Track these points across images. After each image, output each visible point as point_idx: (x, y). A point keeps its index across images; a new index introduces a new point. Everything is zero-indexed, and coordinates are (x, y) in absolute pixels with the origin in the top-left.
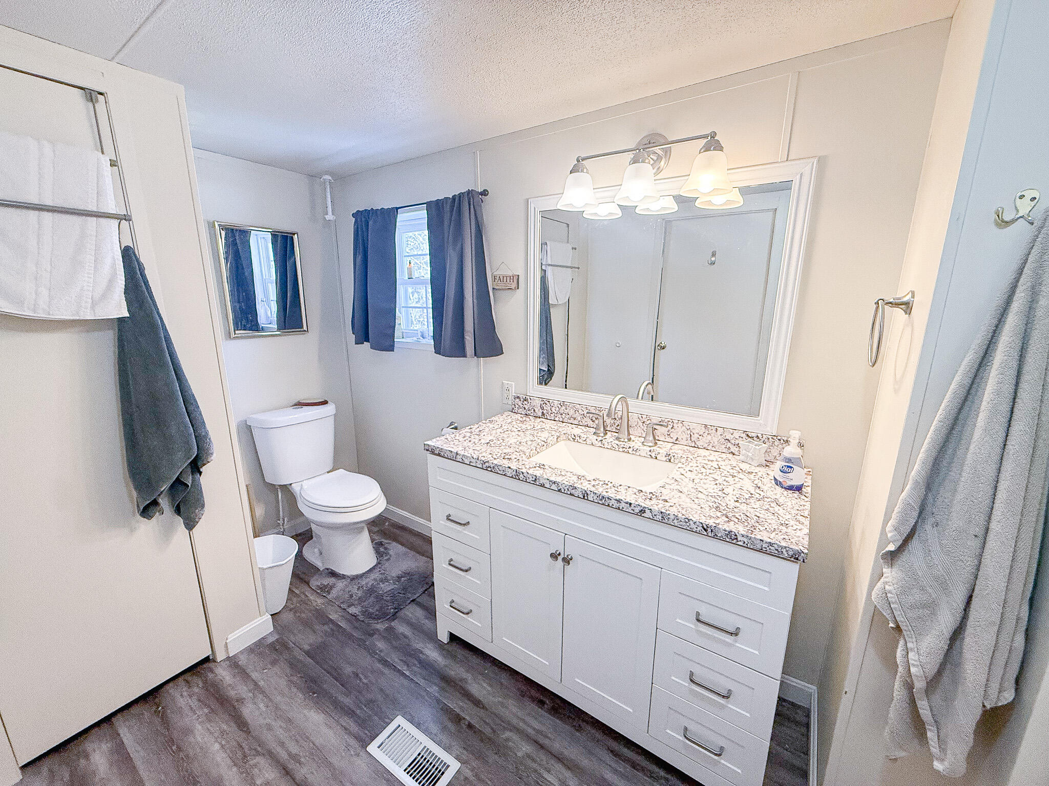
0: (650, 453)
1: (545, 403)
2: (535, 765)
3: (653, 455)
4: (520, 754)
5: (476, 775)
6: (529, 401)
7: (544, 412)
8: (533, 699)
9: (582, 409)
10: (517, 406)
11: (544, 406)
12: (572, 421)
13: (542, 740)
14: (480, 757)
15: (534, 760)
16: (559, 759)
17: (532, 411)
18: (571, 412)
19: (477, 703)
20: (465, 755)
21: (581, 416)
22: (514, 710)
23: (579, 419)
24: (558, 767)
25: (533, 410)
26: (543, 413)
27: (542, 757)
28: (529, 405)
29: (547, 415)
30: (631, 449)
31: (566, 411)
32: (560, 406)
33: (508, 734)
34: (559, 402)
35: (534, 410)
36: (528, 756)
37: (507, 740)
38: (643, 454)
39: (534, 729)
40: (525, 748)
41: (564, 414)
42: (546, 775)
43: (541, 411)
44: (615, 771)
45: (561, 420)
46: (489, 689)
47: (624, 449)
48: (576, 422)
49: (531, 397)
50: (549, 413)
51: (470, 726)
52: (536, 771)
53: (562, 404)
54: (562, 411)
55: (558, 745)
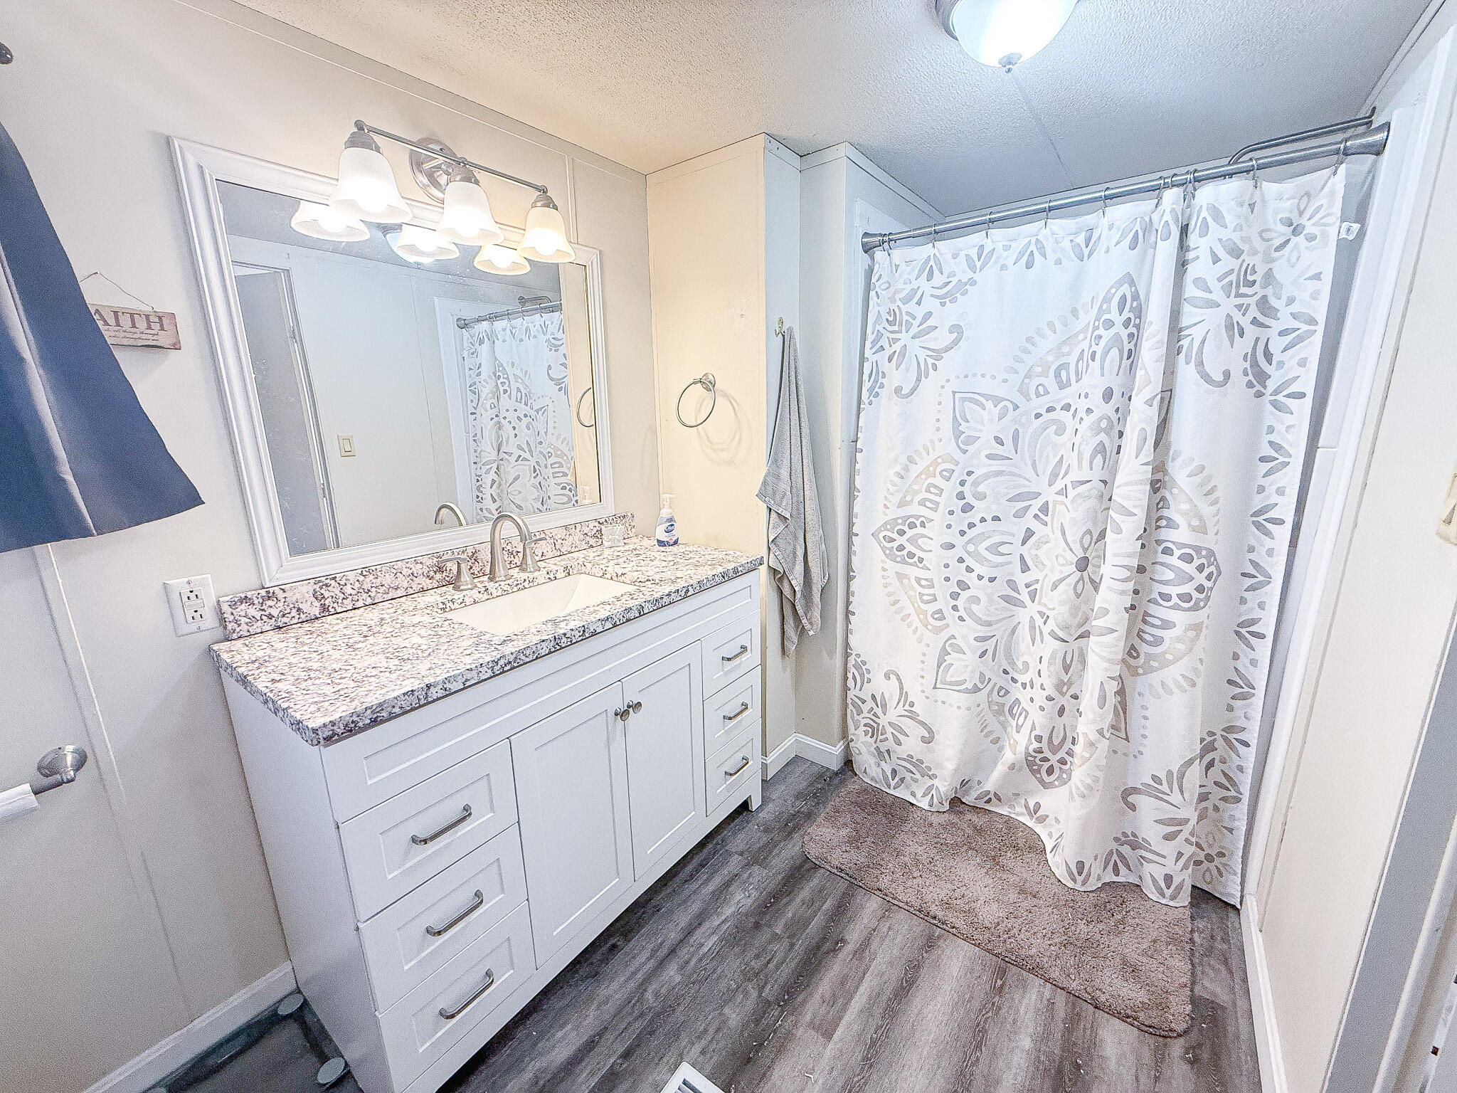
0: (548, 576)
1: (326, 585)
2: (694, 961)
3: (552, 576)
4: (678, 979)
5: (699, 1038)
6: (281, 595)
7: (327, 602)
8: (606, 960)
9: (408, 565)
10: (244, 620)
11: (323, 591)
12: (392, 594)
13: (663, 951)
14: (675, 1035)
15: (687, 962)
16: (689, 931)
17: (294, 613)
18: (388, 580)
19: (590, 1046)
20: (670, 1057)
21: (408, 579)
22: (614, 986)
23: (406, 585)
24: (698, 935)
25: (294, 611)
26: (323, 605)
27: (684, 953)
28: (280, 604)
29: (335, 605)
30: (527, 582)
31: (378, 582)
32: (361, 578)
33: (649, 995)
34: (359, 571)
35: (299, 610)
36: (682, 968)
37: (656, 995)
38: (541, 580)
39: (649, 959)
40: (672, 973)
41: (373, 589)
42: (705, 949)
43: (318, 605)
44: (708, 880)
45: (369, 601)
46: (569, 1026)
47: (518, 587)
48: (400, 593)
49: (283, 587)
50: (340, 601)
51: (627, 1055)
52: (701, 960)
53: (366, 571)
54: (366, 587)
55: (672, 934)
